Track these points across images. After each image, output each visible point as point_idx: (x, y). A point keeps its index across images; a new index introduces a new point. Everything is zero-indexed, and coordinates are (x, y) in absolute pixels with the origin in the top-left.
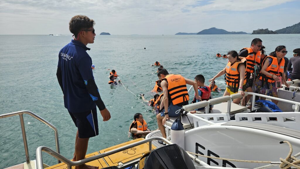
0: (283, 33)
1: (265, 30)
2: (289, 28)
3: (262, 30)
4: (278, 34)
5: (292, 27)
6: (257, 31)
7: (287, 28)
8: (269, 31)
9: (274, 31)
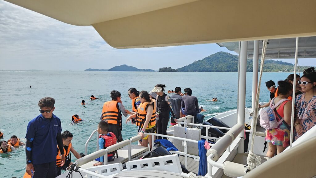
0: (183, 71)
1: (169, 68)
2: (187, 67)
3: (166, 68)
4: (179, 72)
5: (188, 66)
6: (162, 69)
7: (185, 67)
8: (172, 69)
9: (175, 69)
